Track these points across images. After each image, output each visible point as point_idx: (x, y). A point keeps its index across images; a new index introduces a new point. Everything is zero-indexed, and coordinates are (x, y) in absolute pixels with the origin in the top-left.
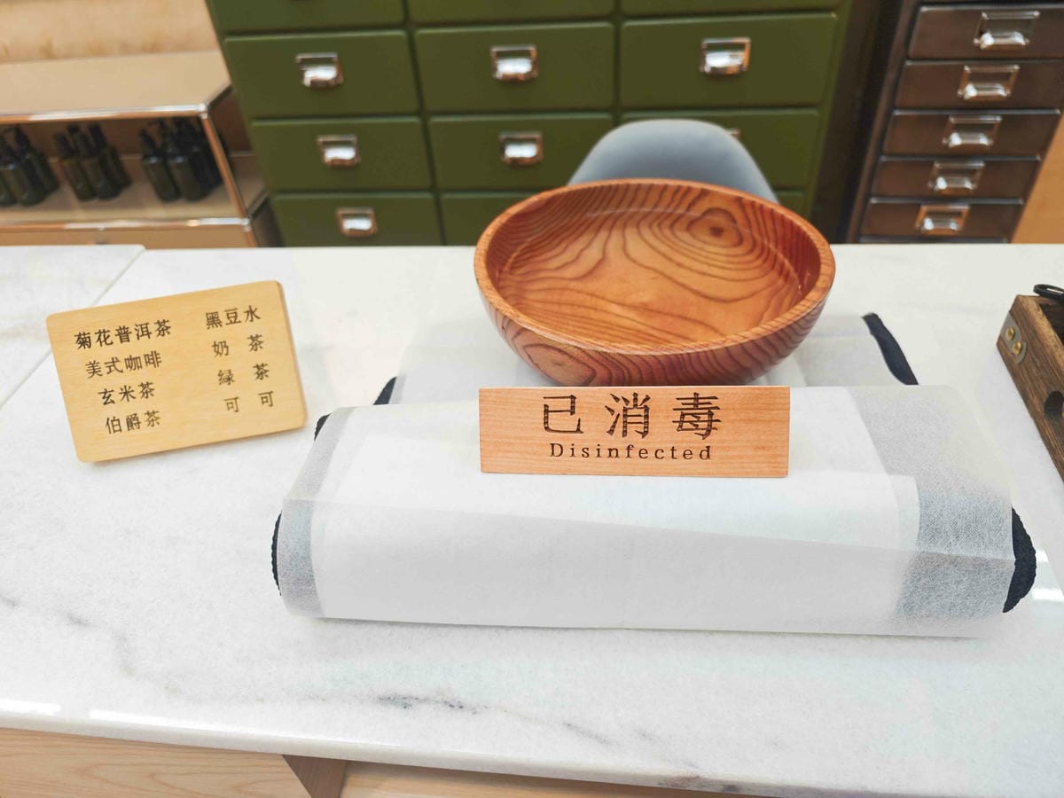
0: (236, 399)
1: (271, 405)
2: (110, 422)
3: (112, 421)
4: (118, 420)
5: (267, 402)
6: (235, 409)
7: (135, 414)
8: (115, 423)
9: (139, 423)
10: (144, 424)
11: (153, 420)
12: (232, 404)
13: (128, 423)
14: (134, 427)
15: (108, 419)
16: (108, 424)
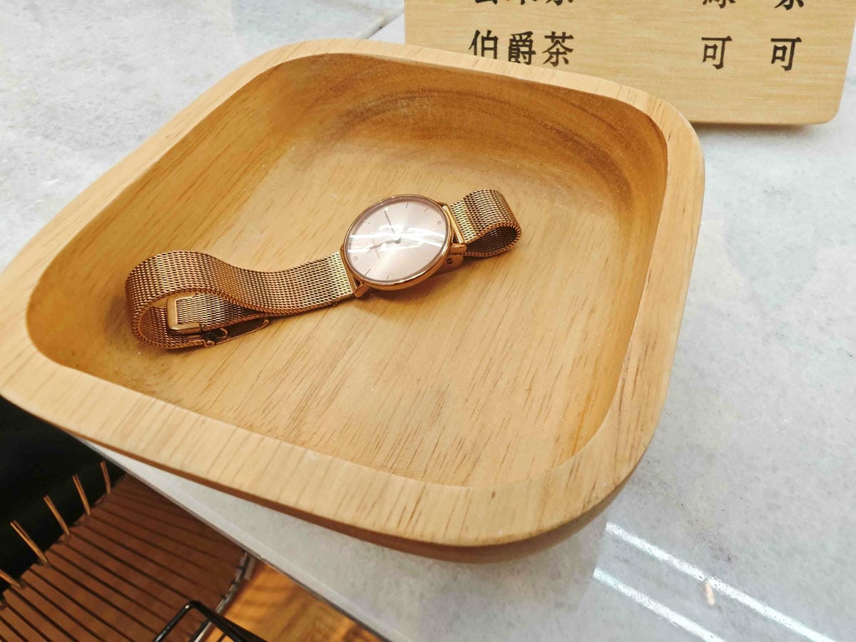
0: (724, 40)
1: (788, 68)
2: (479, 40)
3: (484, 39)
4: (495, 39)
5: (783, 59)
6: (717, 62)
7: (529, 34)
8: (489, 44)
9: (531, 53)
10: (539, 57)
11: (558, 53)
12: (715, 49)
13: (511, 48)
14: (521, 59)
15: (478, 33)
16: (474, 43)
